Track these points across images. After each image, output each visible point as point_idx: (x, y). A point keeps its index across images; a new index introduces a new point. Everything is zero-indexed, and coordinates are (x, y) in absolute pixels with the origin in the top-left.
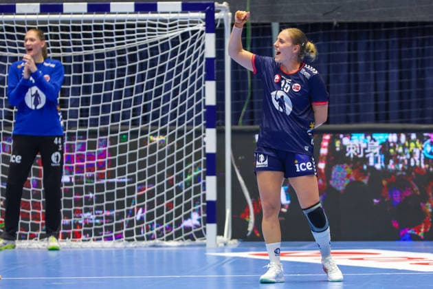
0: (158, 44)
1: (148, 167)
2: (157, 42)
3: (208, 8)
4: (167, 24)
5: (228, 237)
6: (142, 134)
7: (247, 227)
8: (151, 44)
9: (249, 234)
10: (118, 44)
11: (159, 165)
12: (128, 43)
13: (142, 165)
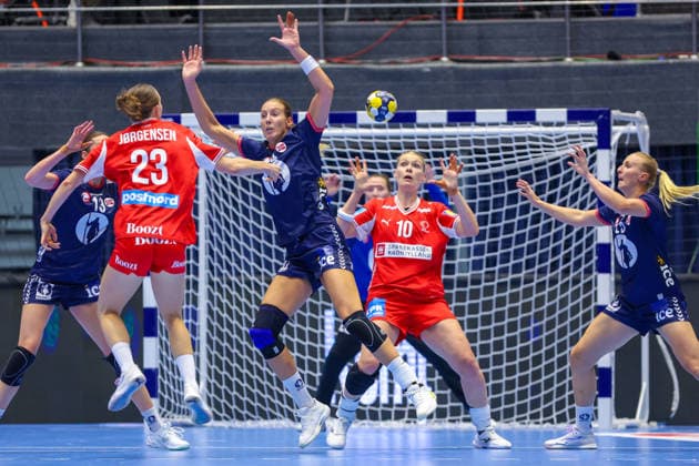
0: (547, 166)
1: (533, 325)
2: (544, 163)
3: (601, 116)
4: (552, 138)
5: (642, 417)
6: (525, 282)
7: (670, 406)
8: (537, 165)
9: (673, 415)
10: (493, 166)
11: (548, 323)
12: (506, 163)
13: (526, 322)
